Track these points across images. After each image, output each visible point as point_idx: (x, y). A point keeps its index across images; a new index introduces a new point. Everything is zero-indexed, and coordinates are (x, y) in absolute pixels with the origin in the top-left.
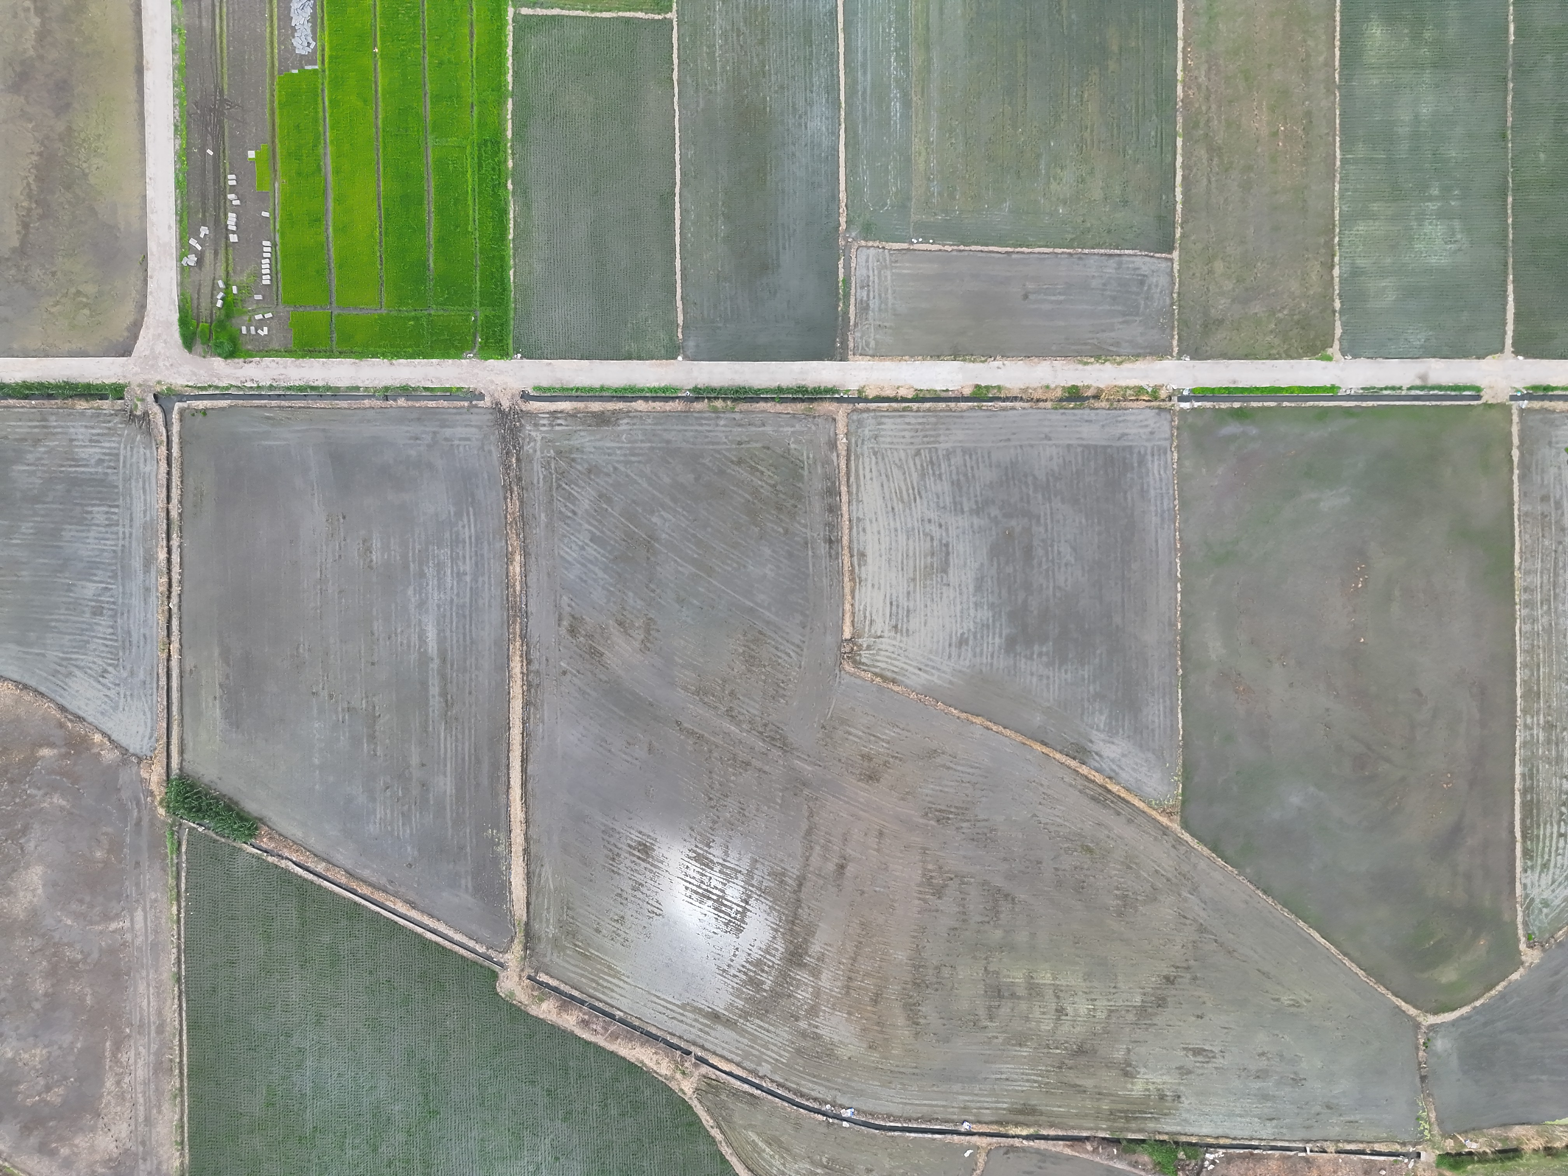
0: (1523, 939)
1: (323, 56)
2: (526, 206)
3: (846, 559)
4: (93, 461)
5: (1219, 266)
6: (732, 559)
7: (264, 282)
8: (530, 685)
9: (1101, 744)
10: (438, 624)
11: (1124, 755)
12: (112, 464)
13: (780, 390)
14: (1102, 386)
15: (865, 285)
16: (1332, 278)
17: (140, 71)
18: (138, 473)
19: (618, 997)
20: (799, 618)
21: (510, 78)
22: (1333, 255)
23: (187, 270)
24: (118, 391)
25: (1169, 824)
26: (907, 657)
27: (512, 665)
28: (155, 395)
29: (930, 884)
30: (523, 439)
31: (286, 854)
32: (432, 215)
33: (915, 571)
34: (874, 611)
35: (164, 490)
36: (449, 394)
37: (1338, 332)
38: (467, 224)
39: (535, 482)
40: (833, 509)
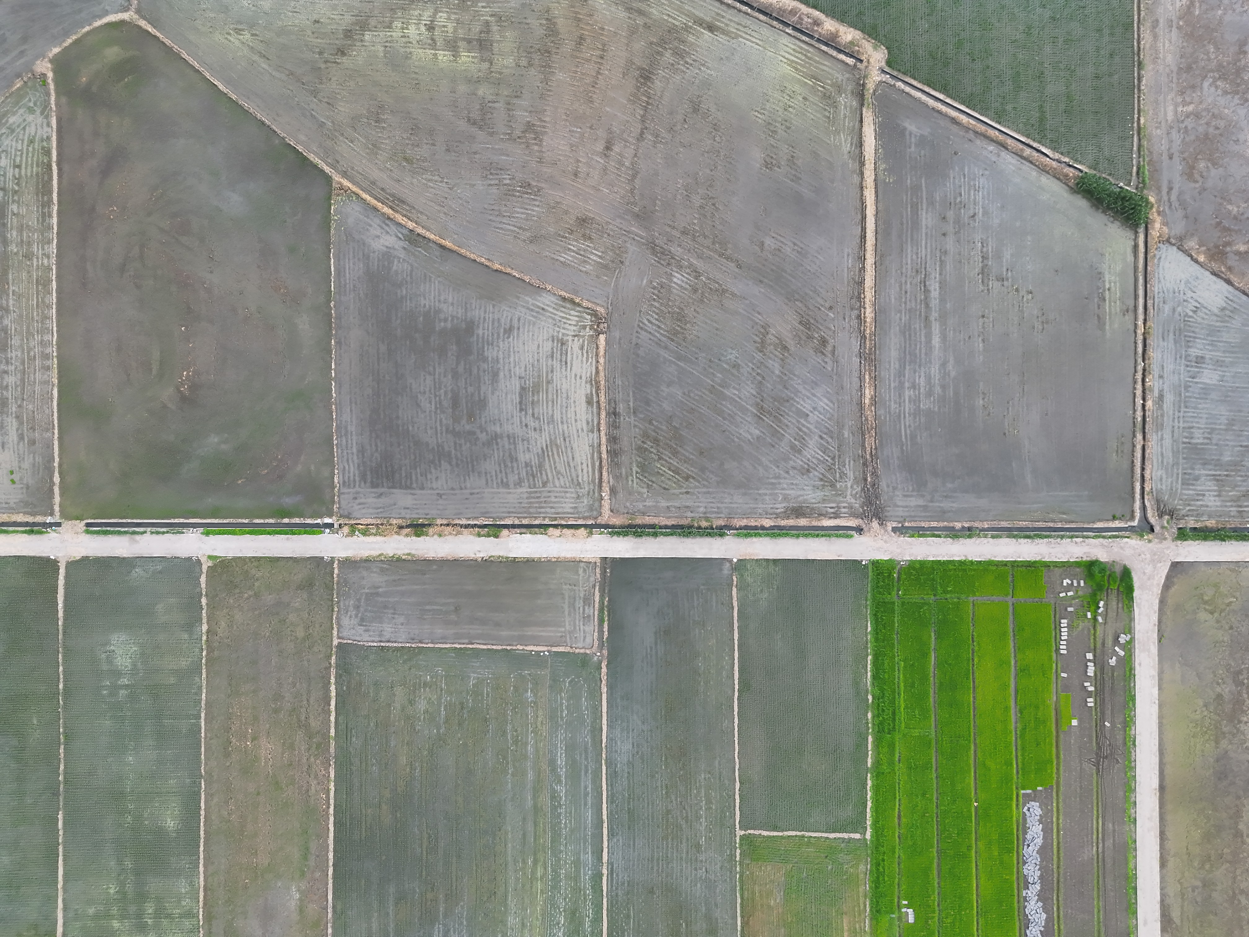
0: (50, 81)
1: (1017, 800)
2: (857, 683)
3: (602, 399)
4: (1203, 478)
5: (300, 633)
6: (694, 399)
7: (1065, 621)
8: (859, 298)
9: (396, 247)
10: (931, 348)
11: (378, 237)
12: (1187, 477)
13: (655, 535)
14: (396, 536)
15: (587, 619)
16: (208, 623)
17: (1162, 788)
18: (1167, 469)
19: (790, 45)
20: (641, 352)
21: (869, 783)
22: (207, 641)
23: (1127, 630)
24: (1182, 535)
25: (342, 180)
26: (554, 319)
27: (873, 315)
28: (1152, 530)
29: (536, 133)
30: (861, 496)
31: (1054, 164)
32: (932, 674)
33: (547, 390)
34: (580, 357)
35: (1147, 456)
36: (919, 532)
37: (203, 579)
38: (905, 667)
39: (852, 462)
40: (613, 439)
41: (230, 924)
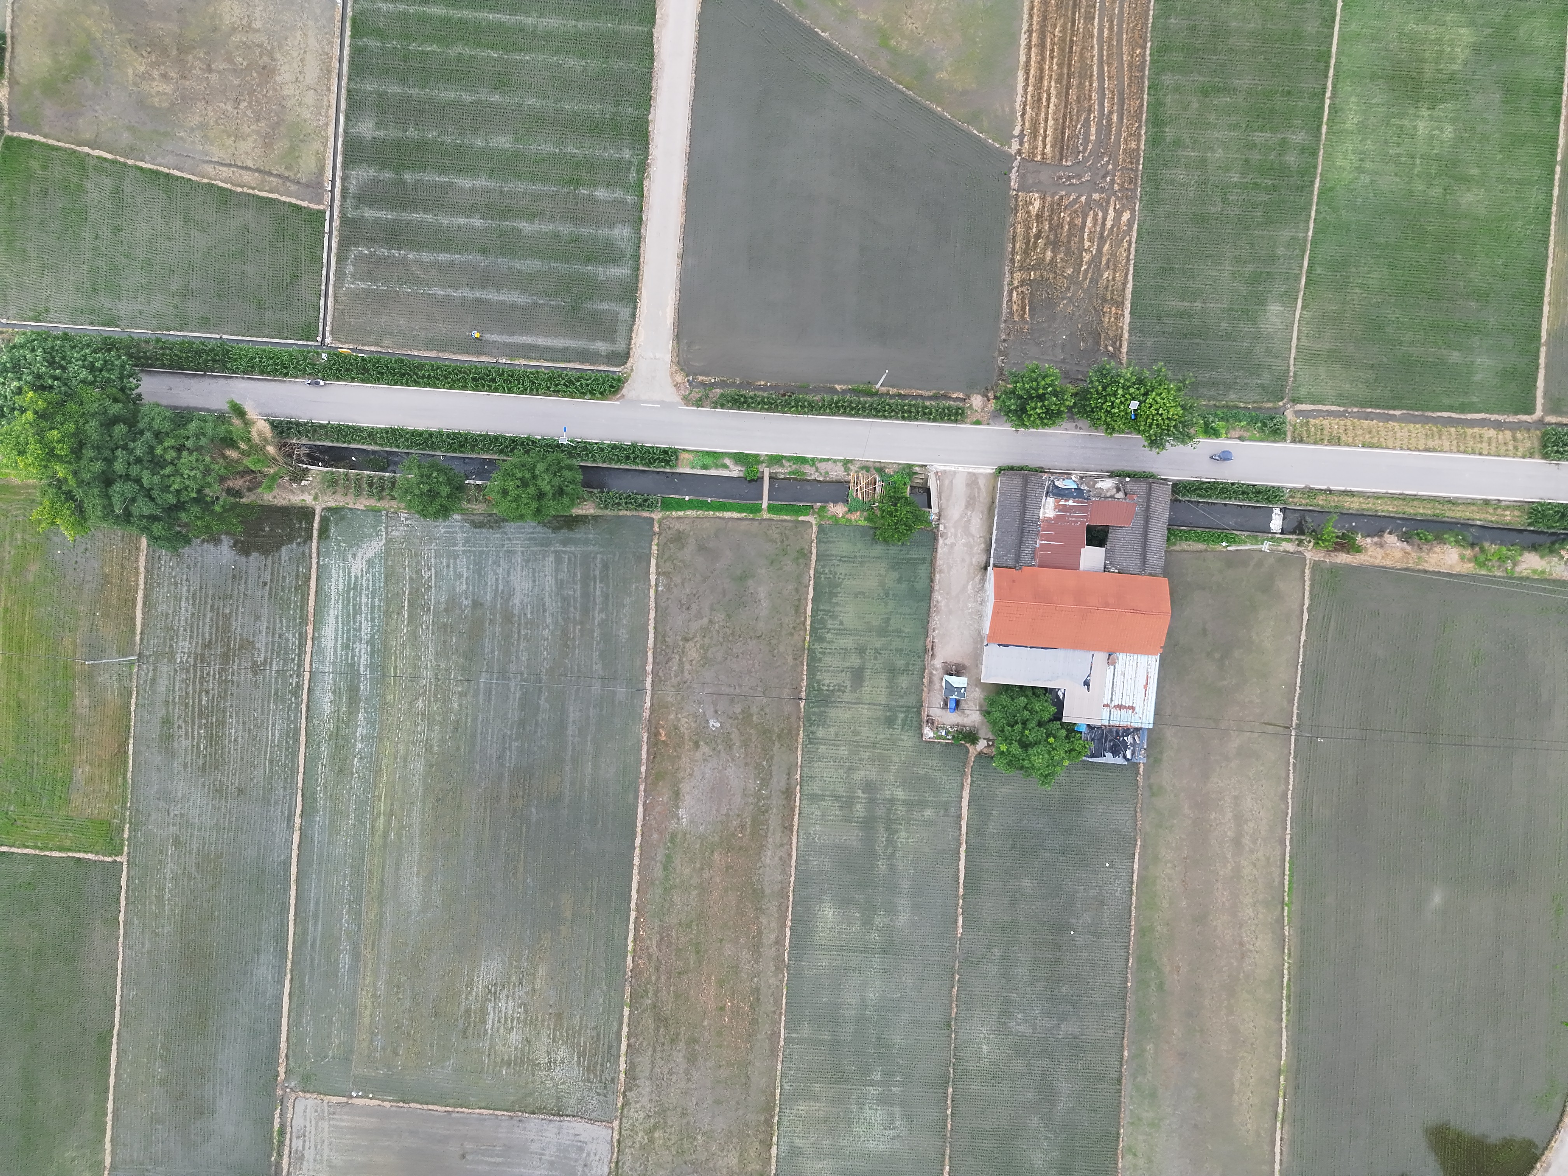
15: (301, 1135)
41: (765, 783)
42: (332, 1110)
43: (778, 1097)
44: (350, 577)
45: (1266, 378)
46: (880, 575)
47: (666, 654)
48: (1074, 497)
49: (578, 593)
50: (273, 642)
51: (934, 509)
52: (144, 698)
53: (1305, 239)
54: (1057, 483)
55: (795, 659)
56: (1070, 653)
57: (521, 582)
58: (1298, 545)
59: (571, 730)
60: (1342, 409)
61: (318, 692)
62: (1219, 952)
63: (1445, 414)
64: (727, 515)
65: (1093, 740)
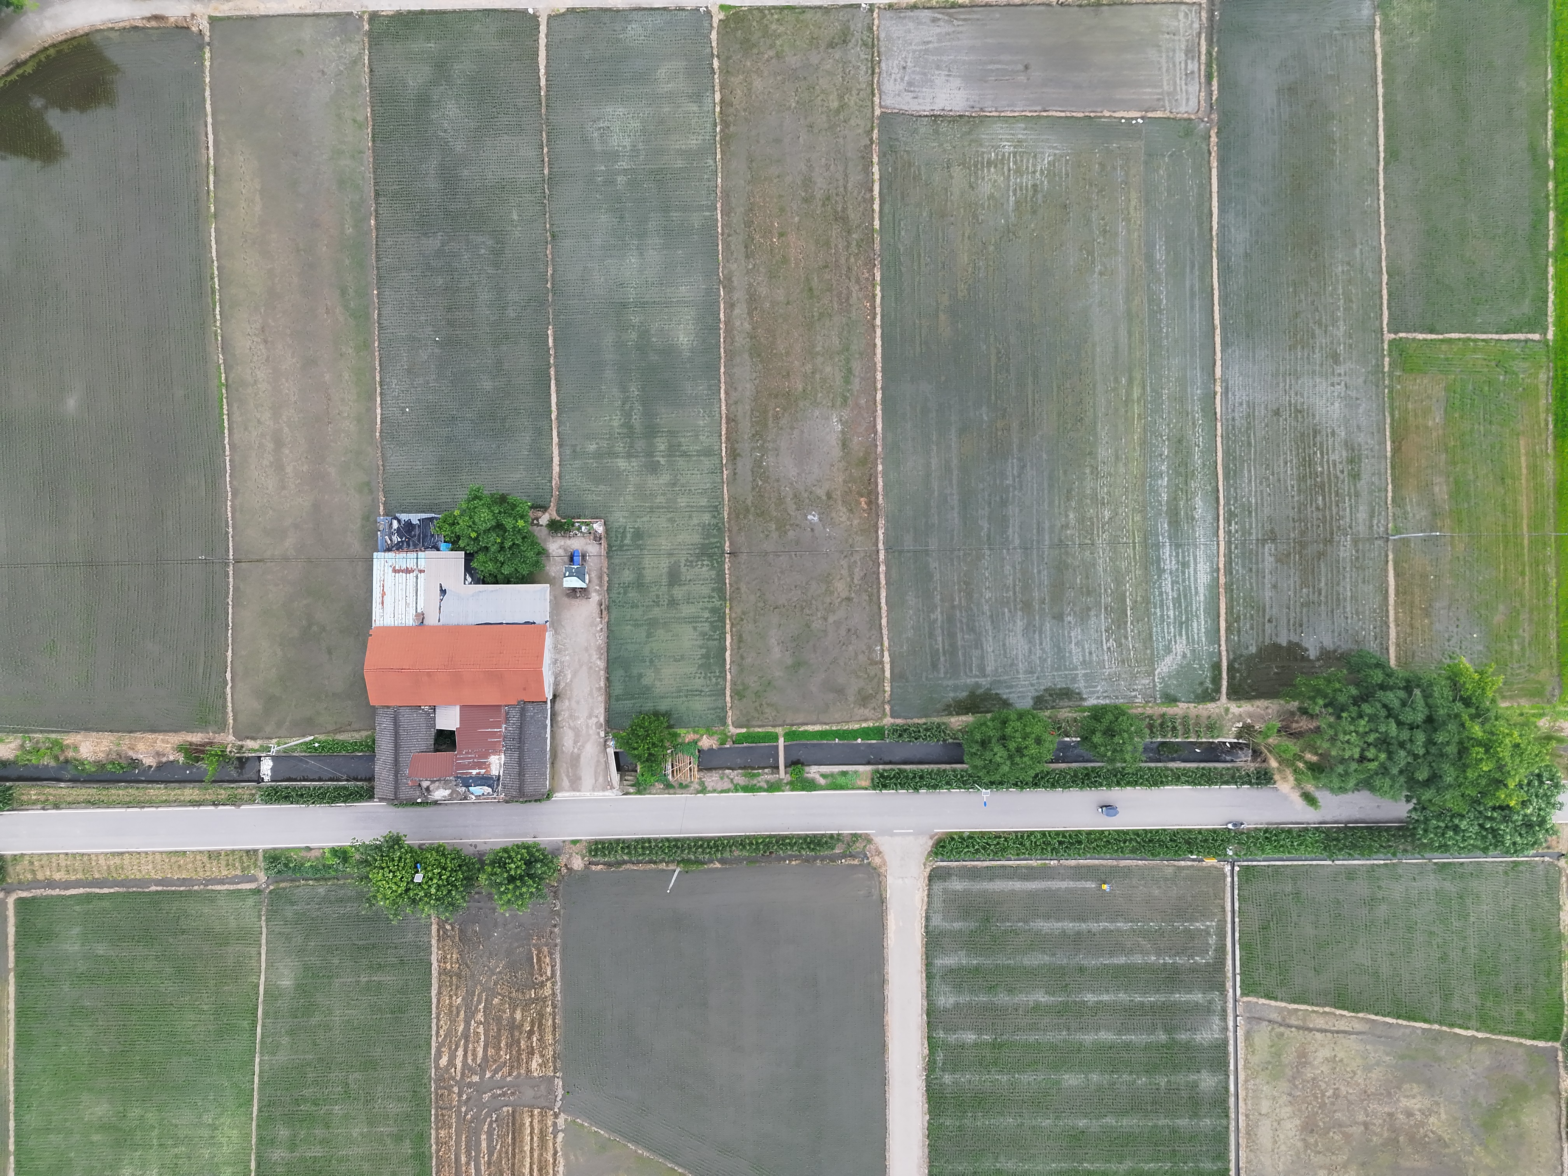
2: (1534, 146)
5: (833, 102)
15: (1190, 75)
16: (721, 91)
22: (721, 112)
37: (714, 36)
41: (758, 463)
42: (1162, 103)
43: (718, 150)
44: (1187, 634)
45: (289, 912)
46: (660, 680)
47: (866, 583)
48: (471, 778)
49: (959, 635)
50: (1257, 563)
51: (611, 751)
52: (1380, 498)
53: (262, 1054)
54: (490, 790)
55: (738, 589)
56: (462, 621)
57: (1017, 643)
58: (242, 747)
59: (955, 501)
60: (210, 887)
61: (1209, 518)
62: (288, 331)
63: (106, 891)
64: (818, 728)
65: (433, 536)
